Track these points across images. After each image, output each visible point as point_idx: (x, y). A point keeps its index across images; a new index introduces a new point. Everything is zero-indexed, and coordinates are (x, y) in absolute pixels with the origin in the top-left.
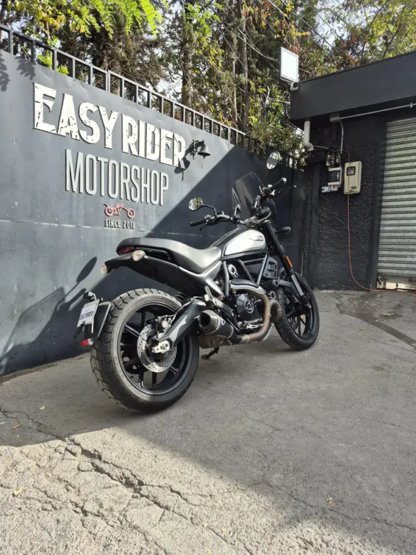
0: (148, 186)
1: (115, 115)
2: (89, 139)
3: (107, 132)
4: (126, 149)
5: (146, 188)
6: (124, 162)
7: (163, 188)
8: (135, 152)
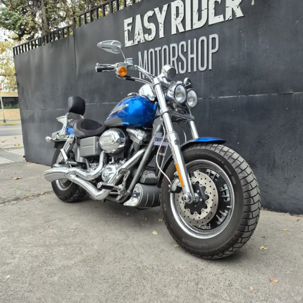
0: (194, 56)
1: (165, 7)
2: (150, 38)
3: (160, 25)
4: (174, 31)
5: (192, 59)
6: (173, 43)
7: (211, 51)
8: (181, 30)
